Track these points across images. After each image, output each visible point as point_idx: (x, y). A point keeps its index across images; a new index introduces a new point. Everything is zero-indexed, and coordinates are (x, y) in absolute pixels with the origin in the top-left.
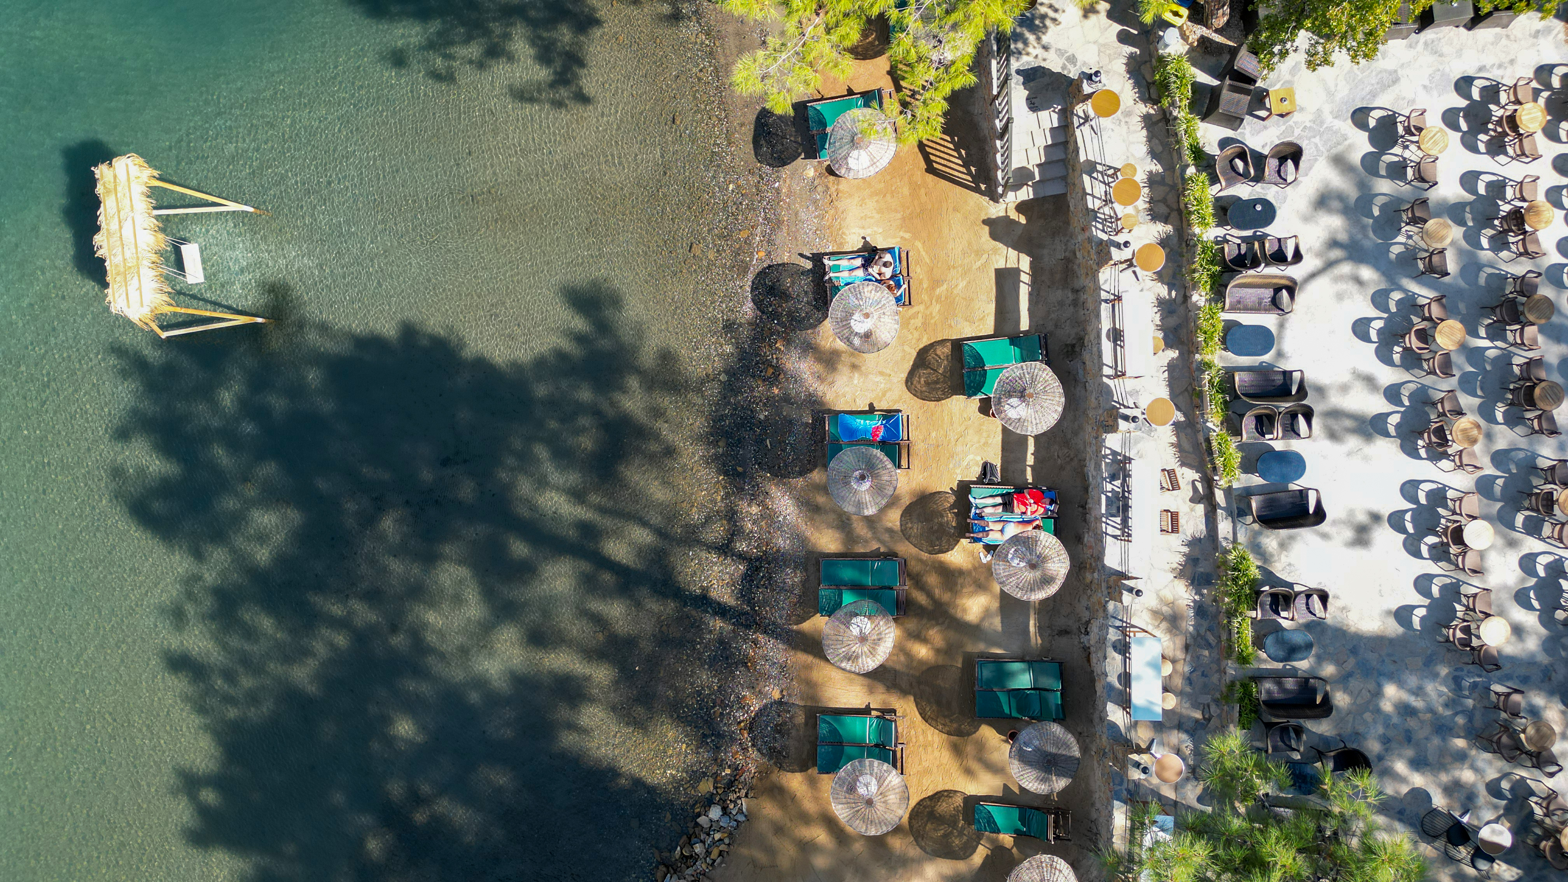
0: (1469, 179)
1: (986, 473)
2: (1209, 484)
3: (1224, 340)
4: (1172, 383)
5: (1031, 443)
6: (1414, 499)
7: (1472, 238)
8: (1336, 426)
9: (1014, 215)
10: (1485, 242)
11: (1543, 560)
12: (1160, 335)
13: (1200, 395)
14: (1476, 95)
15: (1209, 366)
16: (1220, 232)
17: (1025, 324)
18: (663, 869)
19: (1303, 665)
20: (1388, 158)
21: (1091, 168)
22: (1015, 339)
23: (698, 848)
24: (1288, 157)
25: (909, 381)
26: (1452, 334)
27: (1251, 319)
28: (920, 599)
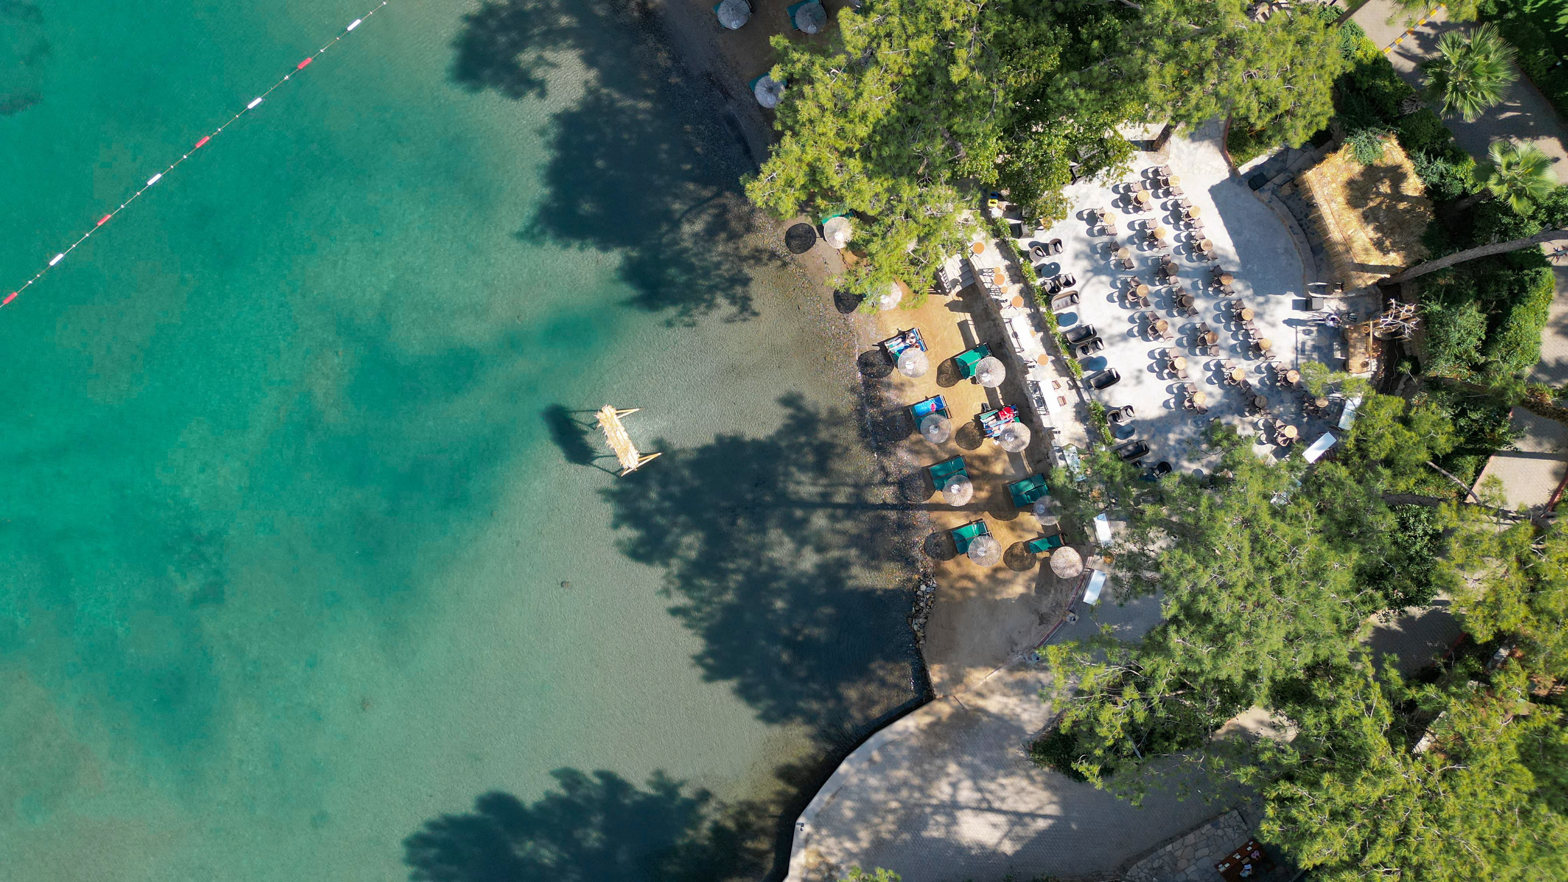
0: (1131, 225)
1: (984, 409)
2: (1073, 380)
3: (1058, 323)
4: (1045, 346)
5: (998, 389)
6: (1155, 358)
7: (1140, 248)
8: (1113, 341)
9: (957, 299)
10: (1146, 248)
11: (1212, 364)
12: (1033, 329)
13: (1057, 347)
14: (1122, 191)
15: (1056, 334)
16: (1042, 280)
17: (977, 341)
18: (910, 619)
19: (1134, 437)
20: (1096, 229)
21: (982, 272)
22: (976, 349)
23: (922, 604)
24: (1057, 243)
25: (938, 382)
26: (1143, 290)
27: (1065, 311)
28: (975, 472)
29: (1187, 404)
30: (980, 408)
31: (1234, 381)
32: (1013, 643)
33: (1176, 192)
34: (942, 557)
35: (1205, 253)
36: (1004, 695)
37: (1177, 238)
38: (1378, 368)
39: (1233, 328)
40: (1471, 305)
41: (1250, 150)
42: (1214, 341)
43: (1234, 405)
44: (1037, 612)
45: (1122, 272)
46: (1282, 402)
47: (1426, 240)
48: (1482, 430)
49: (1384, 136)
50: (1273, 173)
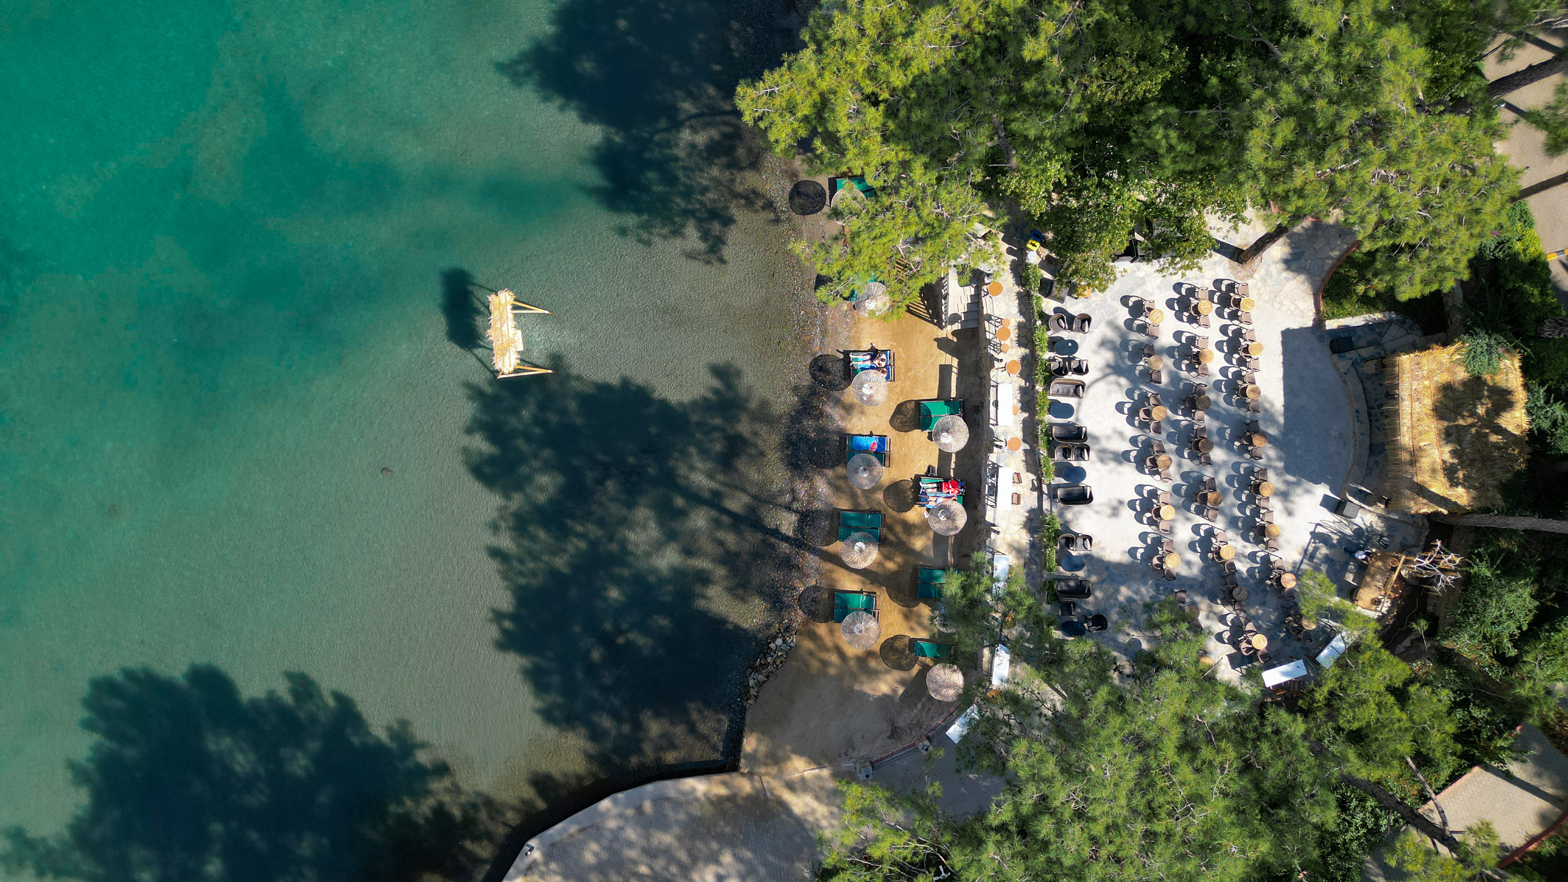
0: (1177, 335)
1: (930, 472)
2: (1040, 481)
3: (1049, 410)
4: (1024, 430)
5: (954, 456)
6: (1142, 495)
7: (1177, 365)
8: (1103, 455)
9: (950, 337)
10: (1184, 367)
11: (1203, 528)
12: (1019, 405)
13: (1037, 436)
14: (1183, 292)
15: (1041, 422)
16: (1052, 354)
17: (953, 394)
18: (750, 670)
19: (1081, 574)
20: (1137, 322)
21: (989, 318)
22: (948, 402)
23: (769, 659)
24: (1086, 319)
25: (892, 421)
26: (1160, 413)
27: (1063, 400)
28: (891, 537)
29: (1155, 561)
30: (926, 469)
31: (1220, 558)
32: (850, 745)
33: (1243, 319)
34: (813, 615)
35: (1248, 400)
36: (817, 798)
37: (1224, 371)
38: (1389, 611)
39: (1244, 498)
40: (1526, 584)
41: (1347, 306)
42: (1216, 502)
43: (1209, 584)
44: (892, 722)
45: (1146, 384)
46: (1263, 604)
47: (1505, 489)
48: (1478, 732)
49: (1508, 351)
50: (1363, 342)
